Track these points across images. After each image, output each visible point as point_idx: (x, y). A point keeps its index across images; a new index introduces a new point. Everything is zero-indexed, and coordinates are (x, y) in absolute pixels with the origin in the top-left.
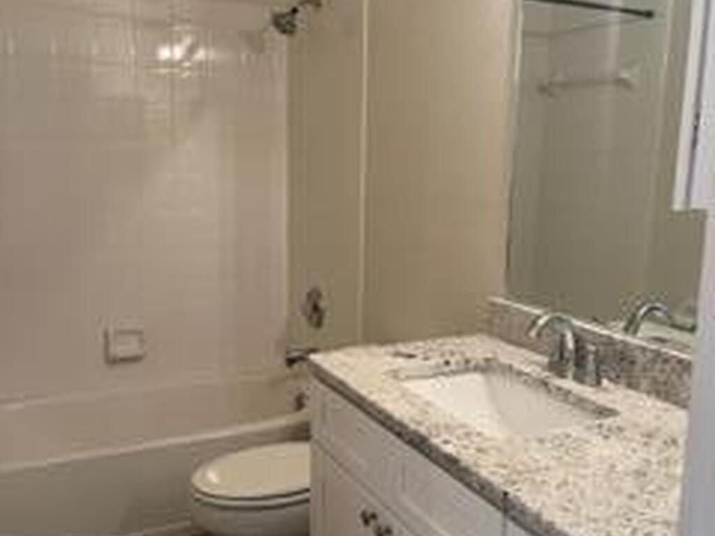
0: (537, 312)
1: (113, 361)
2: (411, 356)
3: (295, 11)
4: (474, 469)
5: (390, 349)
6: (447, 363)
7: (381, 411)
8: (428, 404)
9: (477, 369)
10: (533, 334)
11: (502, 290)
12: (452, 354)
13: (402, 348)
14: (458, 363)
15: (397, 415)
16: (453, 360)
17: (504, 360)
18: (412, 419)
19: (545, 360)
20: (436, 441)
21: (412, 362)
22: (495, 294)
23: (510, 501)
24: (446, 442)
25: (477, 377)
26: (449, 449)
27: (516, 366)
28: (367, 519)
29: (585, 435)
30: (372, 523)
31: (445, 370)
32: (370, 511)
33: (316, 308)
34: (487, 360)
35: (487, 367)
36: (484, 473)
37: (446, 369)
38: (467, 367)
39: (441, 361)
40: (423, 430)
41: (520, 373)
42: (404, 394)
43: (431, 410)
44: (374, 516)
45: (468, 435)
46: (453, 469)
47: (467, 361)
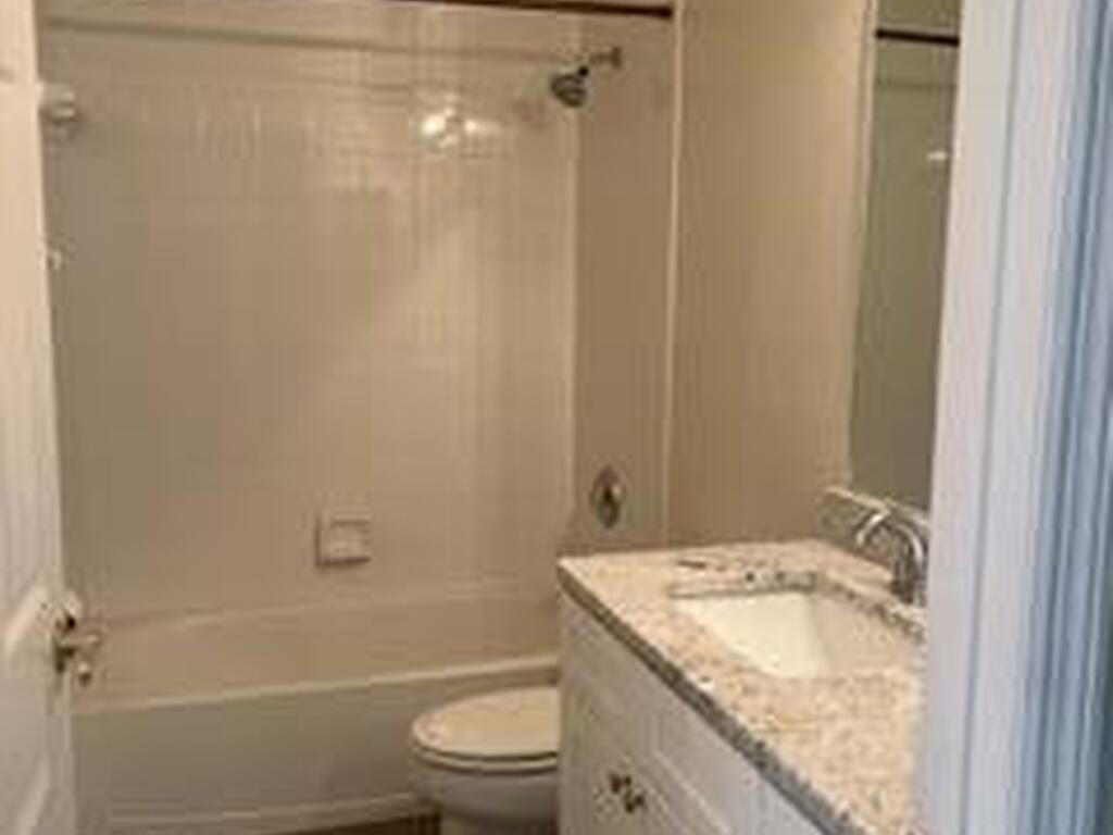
0: (873, 503)
1: (326, 564)
2: (700, 566)
3: (583, 72)
4: (730, 712)
5: (674, 555)
6: (750, 577)
7: (635, 637)
8: (702, 630)
9: (795, 587)
10: (860, 537)
11: (847, 475)
12: (761, 564)
13: (692, 554)
14: (765, 577)
15: (653, 642)
16: (759, 575)
17: (833, 575)
18: (671, 649)
19: (888, 576)
20: (692, 677)
21: (701, 574)
22: (836, 482)
23: (764, 755)
24: (705, 679)
25: (795, 599)
26: (707, 687)
27: (851, 584)
28: (616, 784)
29: (902, 678)
30: (623, 790)
31: (746, 586)
32: (622, 774)
33: (608, 496)
34: (813, 576)
35: (809, 586)
36: (742, 719)
37: (750, 586)
38: (781, 583)
39: (743, 574)
40: (678, 663)
41: (851, 595)
42: (673, 615)
43: (702, 639)
44: (628, 781)
45: (739, 670)
46: (707, 710)
47: (780, 576)
